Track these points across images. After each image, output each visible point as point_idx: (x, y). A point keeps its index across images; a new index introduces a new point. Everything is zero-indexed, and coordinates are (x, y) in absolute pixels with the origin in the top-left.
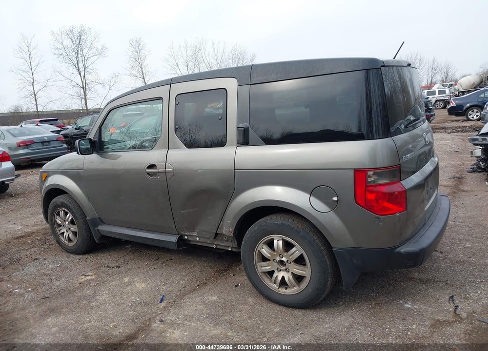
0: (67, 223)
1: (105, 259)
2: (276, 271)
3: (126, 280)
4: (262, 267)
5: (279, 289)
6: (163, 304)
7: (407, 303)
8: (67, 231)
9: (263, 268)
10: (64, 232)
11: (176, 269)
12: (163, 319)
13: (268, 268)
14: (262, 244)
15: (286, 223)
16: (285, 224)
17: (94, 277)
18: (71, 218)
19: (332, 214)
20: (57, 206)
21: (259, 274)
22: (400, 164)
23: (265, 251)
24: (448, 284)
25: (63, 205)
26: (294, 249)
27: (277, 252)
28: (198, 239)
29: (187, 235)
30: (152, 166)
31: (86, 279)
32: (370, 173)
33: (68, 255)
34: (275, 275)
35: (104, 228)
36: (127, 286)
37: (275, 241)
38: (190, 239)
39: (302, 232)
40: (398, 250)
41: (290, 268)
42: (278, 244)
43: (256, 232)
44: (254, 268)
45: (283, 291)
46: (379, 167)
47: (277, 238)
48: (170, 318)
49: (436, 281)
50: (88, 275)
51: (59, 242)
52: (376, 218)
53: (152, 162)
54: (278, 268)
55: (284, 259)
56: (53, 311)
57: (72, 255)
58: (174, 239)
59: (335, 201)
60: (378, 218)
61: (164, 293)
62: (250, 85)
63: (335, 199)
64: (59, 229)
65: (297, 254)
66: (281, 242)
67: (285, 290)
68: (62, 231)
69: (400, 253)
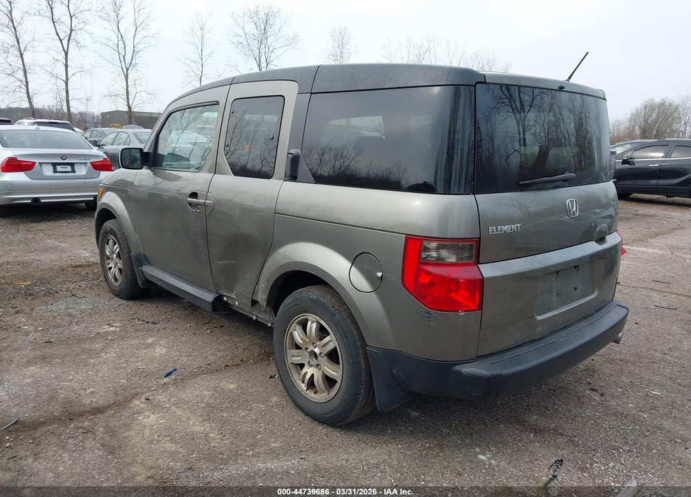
0: (115, 256)
1: (147, 310)
2: (306, 365)
3: (150, 341)
4: (293, 356)
5: (308, 392)
6: (166, 380)
7: (484, 454)
8: (115, 266)
9: (294, 358)
10: (111, 268)
11: (217, 340)
12: (151, 398)
13: (298, 360)
14: (294, 324)
15: (322, 299)
16: (320, 301)
17: (118, 329)
18: (118, 250)
19: (374, 296)
20: (106, 233)
21: (289, 365)
22: (480, 238)
23: (298, 335)
24: (573, 441)
25: (112, 232)
26: (328, 339)
27: (309, 338)
28: (237, 303)
29: (227, 297)
30: (194, 195)
31: (108, 330)
32: (434, 245)
33: (112, 297)
34: (304, 370)
35: (148, 270)
36: (145, 349)
37: (309, 323)
38: (230, 302)
39: (337, 315)
40: (457, 368)
41: (322, 365)
42: (312, 327)
43: (289, 306)
44: (283, 356)
45: (310, 394)
46: (449, 237)
47: (312, 318)
48: (161, 398)
49: (557, 432)
50: (113, 326)
51: (106, 280)
52: (426, 313)
53: (195, 189)
54: (309, 362)
55: (317, 350)
56: (44, 359)
57: (115, 299)
58: (209, 297)
59: (378, 277)
60: (428, 313)
61: (178, 367)
62: (311, 93)
63: (380, 274)
64: (108, 262)
65: (330, 347)
66: (314, 325)
67: (313, 395)
68: (110, 266)
69: (459, 373)
